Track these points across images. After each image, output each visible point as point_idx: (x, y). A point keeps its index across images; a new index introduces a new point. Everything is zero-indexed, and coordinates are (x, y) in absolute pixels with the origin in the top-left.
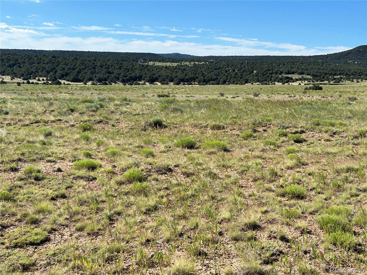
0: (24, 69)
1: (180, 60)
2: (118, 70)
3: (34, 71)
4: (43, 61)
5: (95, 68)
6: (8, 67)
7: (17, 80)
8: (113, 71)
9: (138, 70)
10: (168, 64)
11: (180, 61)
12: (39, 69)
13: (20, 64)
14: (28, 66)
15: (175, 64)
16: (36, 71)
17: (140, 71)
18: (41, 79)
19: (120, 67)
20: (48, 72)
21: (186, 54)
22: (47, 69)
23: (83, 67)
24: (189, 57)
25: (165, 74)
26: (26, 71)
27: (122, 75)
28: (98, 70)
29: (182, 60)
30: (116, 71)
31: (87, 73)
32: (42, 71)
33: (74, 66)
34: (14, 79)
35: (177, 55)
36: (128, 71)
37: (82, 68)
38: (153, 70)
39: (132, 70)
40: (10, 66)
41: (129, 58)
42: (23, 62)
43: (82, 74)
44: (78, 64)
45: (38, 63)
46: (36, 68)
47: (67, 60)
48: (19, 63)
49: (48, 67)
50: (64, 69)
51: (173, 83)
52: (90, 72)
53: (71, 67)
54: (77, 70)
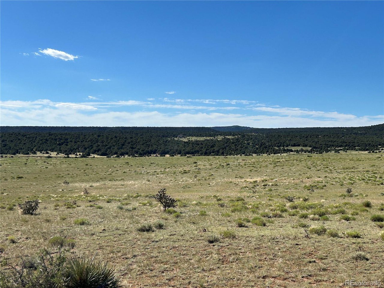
0: (69, 147)
3: (75, 148)
6: (58, 145)
7: (61, 155)
13: (68, 143)
14: (73, 144)
18: (78, 154)
20: (86, 149)
21: (245, 126)
22: (86, 146)
24: (249, 129)
32: (82, 147)
34: (59, 154)
35: (237, 127)
42: (70, 141)
45: (81, 142)
46: (78, 145)
49: (88, 144)
51: (180, 155)
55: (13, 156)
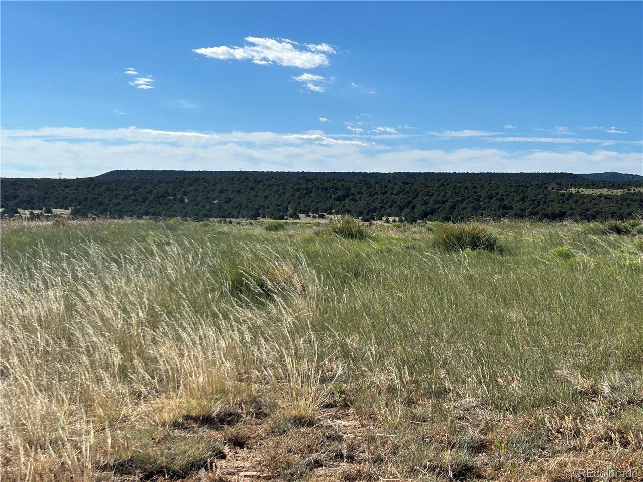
0: (361, 204)
1: (625, 184)
2: (521, 203)
3: (378, 207)
4: (390, 190)
5: (478, 200)
6: (336, 200)
8: (510, 205)
9: (556, 203)
10: (605, 192)
11: (626, 186)
12: (386, 203)
13: (354, 196)
14: (368, 199)
15: (619, 192)
16: (382, 207)
17: (560, 205)
18: (391, 219)
19: (524, 198)
20: (402, 209)
21: (629, 174)
22: (399, 203)
23: (459, 199)
24: (637, 178)
25: (607, 209)
26: (366, 207)
27: (528, 212)
28: (485, 203)
29: (630, 185)
30: (518, 204)
31: (466, 208)
32: (391, 206)
33: (442, 197)
35: (614, 175)
36: (539, 205)
37: (458, 201)
38: (584, 203)
39: (545, 203)
40: (339, 199)
41: (530, 183)
42: (359, 193)
43: (458, 211)
44: (449, 193)
45: (383, 194)
46: (380, 202)
47: (429, 189)
48: (353, 194)
49: (401, 199)
50: (426, 203)
52: (472, 207)
53: (438, 199)
54: (448, 204)
55: (252, 221)
